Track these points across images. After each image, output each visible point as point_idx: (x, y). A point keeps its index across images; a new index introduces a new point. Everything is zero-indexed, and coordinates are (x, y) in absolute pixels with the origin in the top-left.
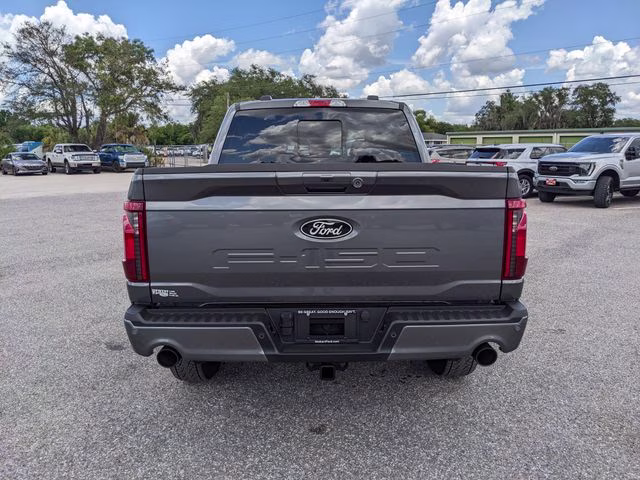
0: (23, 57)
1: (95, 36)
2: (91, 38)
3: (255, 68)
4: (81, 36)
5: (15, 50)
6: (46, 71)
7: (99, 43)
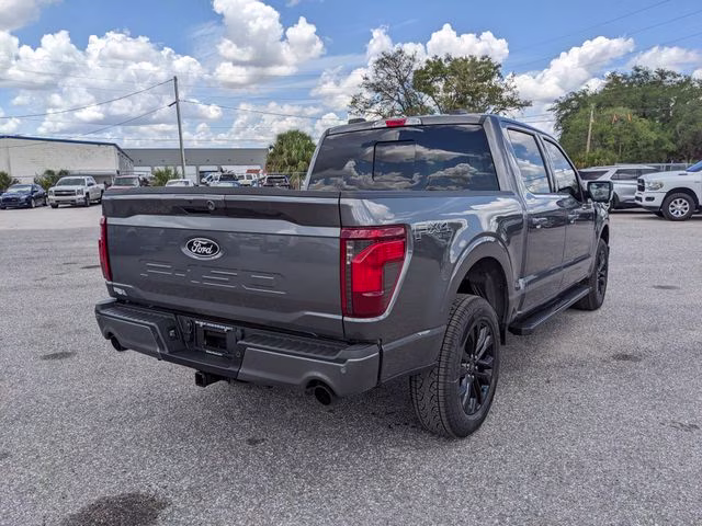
0: (376, 88)
1: (443, 58)
2: (440, 60)
3: (638, 70)
4: (431, 59)
5: (372, 80)
6: (396, 98)
7: (447, 65)
